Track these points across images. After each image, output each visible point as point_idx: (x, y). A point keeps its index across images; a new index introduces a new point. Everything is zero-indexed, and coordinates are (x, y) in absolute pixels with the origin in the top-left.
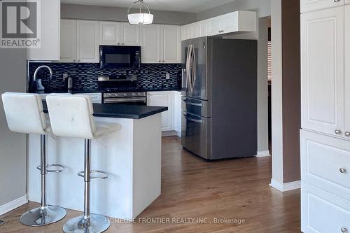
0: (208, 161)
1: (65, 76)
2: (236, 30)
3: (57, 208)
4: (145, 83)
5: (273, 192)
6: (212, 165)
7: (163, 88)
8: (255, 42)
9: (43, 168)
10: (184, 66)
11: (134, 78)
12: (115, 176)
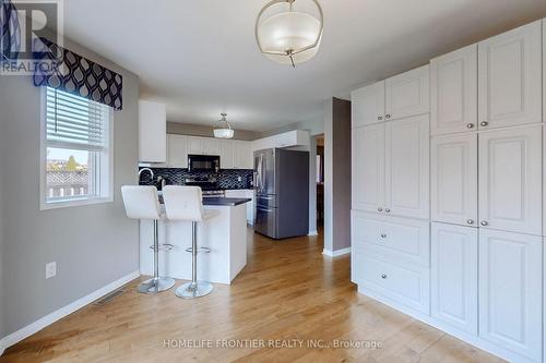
0: (276, 239)
1: (160, 178)
2: (295, 144)
3: (166, 278)
4: (223, 184)
5: (325, 258)
6: (278, 242)
7: (236, 188)
8: (308, 153)
9: (156, 247)
10: (256, 170)
11: (213, 180)
12: (215, 251)
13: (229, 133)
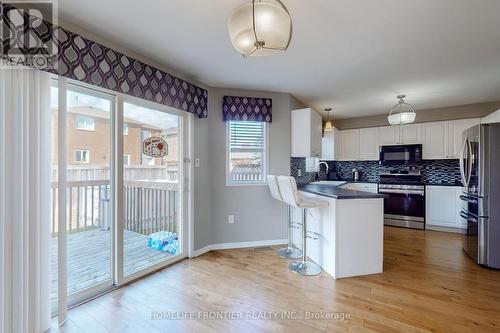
0: (484, 266)
1: (354, 170)
13: (407, 117)
